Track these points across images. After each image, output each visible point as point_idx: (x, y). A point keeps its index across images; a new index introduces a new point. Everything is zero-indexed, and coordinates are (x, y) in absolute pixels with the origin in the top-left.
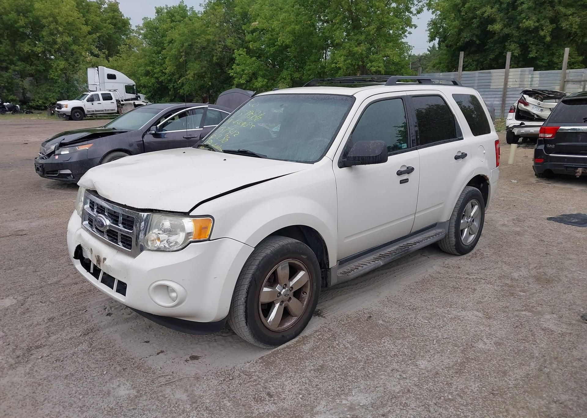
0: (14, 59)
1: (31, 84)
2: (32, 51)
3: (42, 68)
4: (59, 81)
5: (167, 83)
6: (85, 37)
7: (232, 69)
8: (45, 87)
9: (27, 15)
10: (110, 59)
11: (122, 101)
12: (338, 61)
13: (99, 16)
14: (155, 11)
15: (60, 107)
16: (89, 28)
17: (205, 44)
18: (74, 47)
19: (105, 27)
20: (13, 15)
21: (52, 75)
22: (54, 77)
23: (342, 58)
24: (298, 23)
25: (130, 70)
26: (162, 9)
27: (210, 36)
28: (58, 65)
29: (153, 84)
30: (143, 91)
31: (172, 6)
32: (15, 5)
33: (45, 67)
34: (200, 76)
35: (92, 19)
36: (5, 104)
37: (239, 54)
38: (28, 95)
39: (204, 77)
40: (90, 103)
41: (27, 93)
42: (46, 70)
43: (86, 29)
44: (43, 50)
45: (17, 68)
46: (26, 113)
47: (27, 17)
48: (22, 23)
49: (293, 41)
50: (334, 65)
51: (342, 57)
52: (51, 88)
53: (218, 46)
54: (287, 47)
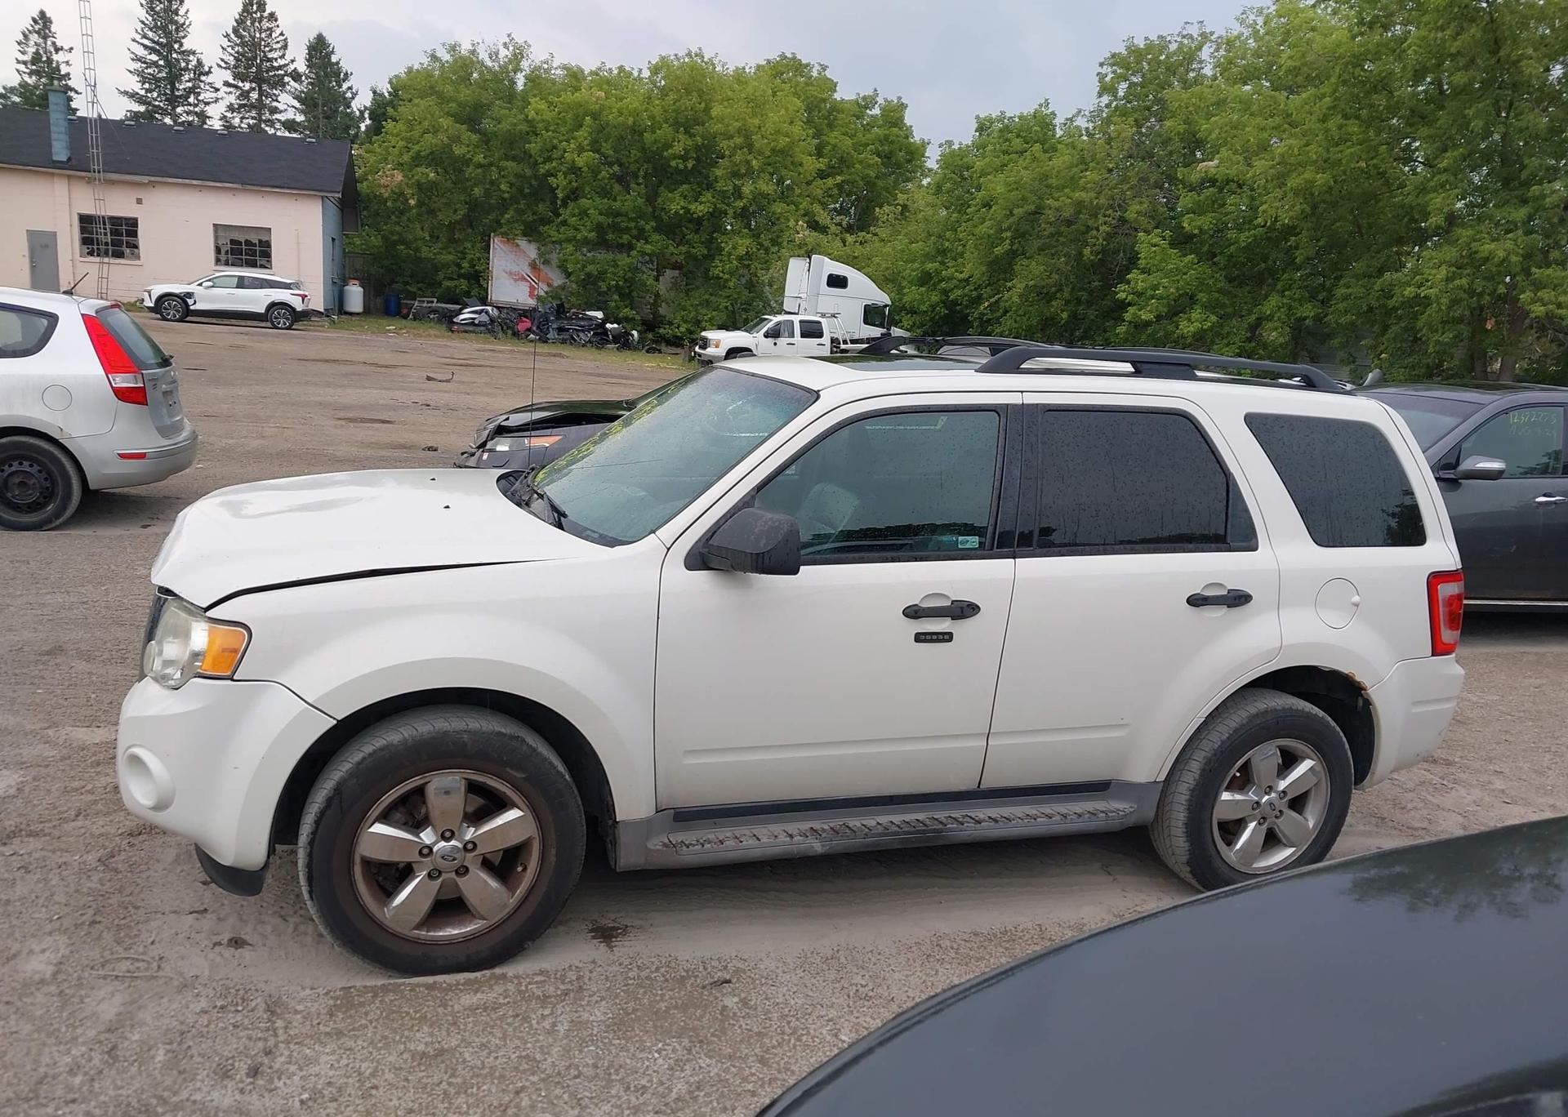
0: (648, 227)
1: (675, 286)
2: (688, 211)
3: (700, 251)
4: (731, 284)
5: (967, 307)
6: (808, 183)
7: (1128, 282)
8: (700, 295)
9: (692, 131)
10: (850, 239)
11: (845, 342)
12: (1427, 281)
13: (851, 136)
14: (976, 125)
15: (705, 344)
16: (822, 164)
17: (1067, 213)
18: (779, 208)
19: (861, 162)
20: (665, 132)
21: (717, 268)
22: (721, 275)
23: (1443, 272)
24: (1326, 164)
25: (887, 269)
26: (991, 121)
27: (1084, 194)
28: (734, 248)
29: (933, 307)
30: (907, 321)
31: (1018, 114)
32: (674, 111)
33: (709, 250)
34: (1045, 295)
35: (833, 141)
36: (608, 326)
37: (1150, 244)
38: (662, 311)
39: (1053, 297)
40: (771, 341)
41: (661, 306)
42: (710, 257)
43: (811, 164)
44: (711, 210)
45: (648, 248)
46: (647, 352)
47: (692, 136)
48: (678, 148)
49: (1304, 216)
50: (1412, 289)
51: (1444, 267)
52: (712, 298)
53: (1101, 219)
54: (1291, 230)
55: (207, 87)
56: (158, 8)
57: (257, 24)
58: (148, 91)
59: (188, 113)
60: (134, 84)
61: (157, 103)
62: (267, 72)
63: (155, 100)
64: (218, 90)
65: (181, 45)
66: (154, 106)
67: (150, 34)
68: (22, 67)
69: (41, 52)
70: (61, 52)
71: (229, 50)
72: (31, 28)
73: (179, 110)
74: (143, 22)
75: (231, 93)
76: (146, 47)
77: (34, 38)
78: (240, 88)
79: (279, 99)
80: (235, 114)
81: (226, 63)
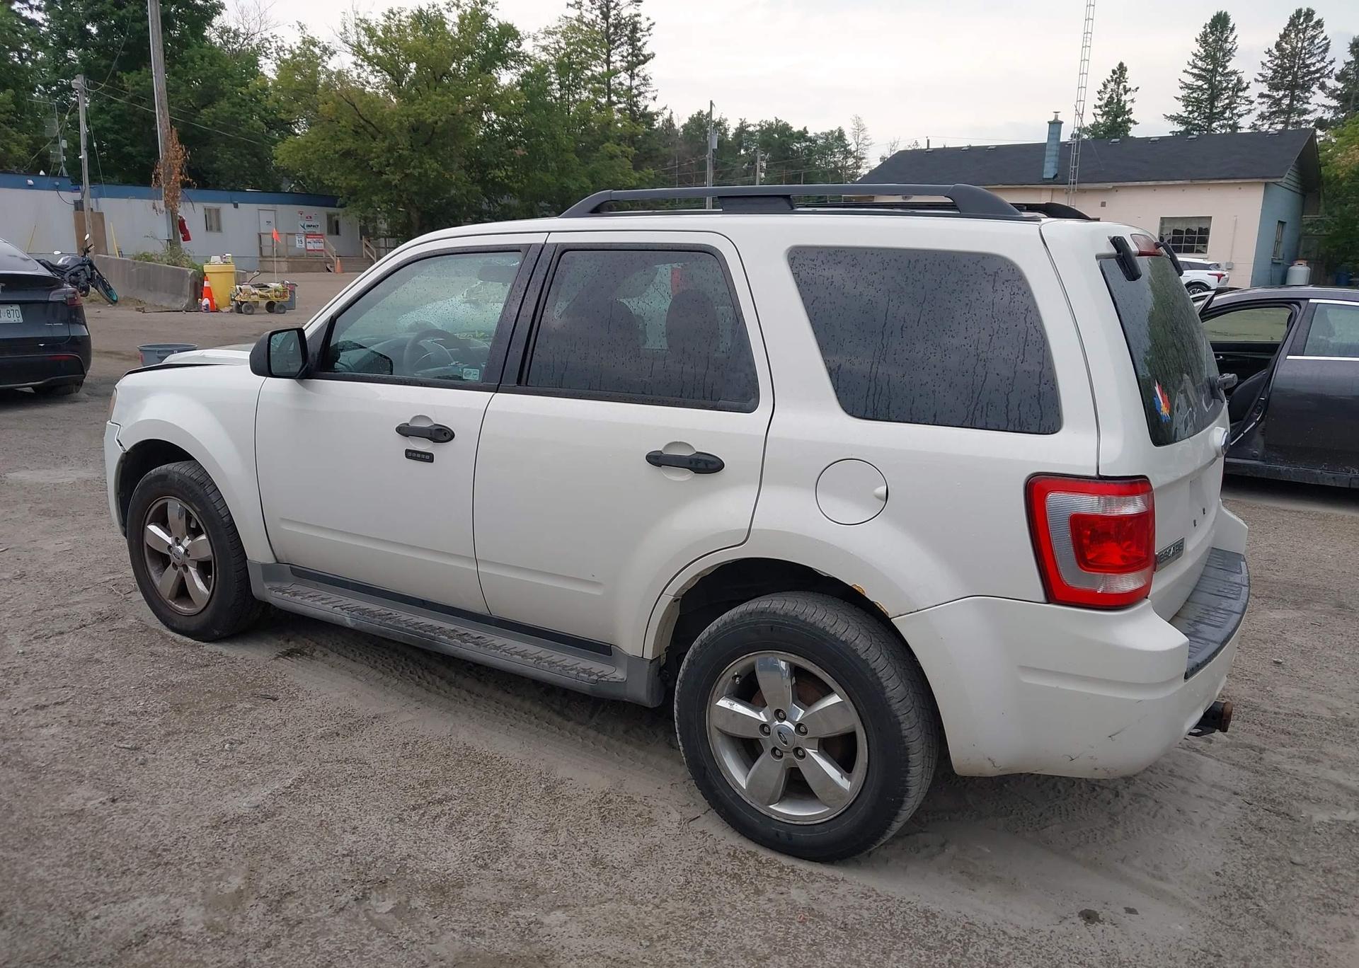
55: (1243, 101)
56: (1211, 40)
57: (1301, 35)
58: (1190, 112)
59: (1222, 127)
60: (1179, 108)
61: (1196, 122)
62: (1302, 78)
63: (1195, 119)
64: (1253, 102)
65: (1225, 68)
66: (1195, 124)
67: (1200, 64)
68: (1098, 111)
69: (1114, 96)
70: (1129, 93)
71: (1269, 64)
72: (1110, 79)
73: (1214, 125)
74: (1196, 55)
75: (1263, 103)
76: (1194, 75)
77: (1112, 85)
78: (1273, 97)
79: (1310, 101)
80: (1265, 121)
81: (1264, 77)
